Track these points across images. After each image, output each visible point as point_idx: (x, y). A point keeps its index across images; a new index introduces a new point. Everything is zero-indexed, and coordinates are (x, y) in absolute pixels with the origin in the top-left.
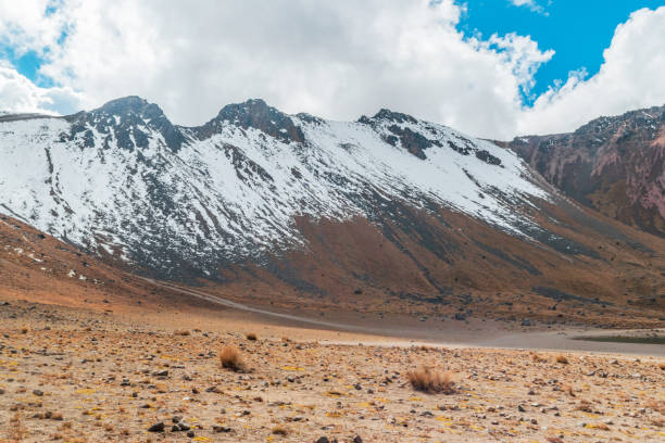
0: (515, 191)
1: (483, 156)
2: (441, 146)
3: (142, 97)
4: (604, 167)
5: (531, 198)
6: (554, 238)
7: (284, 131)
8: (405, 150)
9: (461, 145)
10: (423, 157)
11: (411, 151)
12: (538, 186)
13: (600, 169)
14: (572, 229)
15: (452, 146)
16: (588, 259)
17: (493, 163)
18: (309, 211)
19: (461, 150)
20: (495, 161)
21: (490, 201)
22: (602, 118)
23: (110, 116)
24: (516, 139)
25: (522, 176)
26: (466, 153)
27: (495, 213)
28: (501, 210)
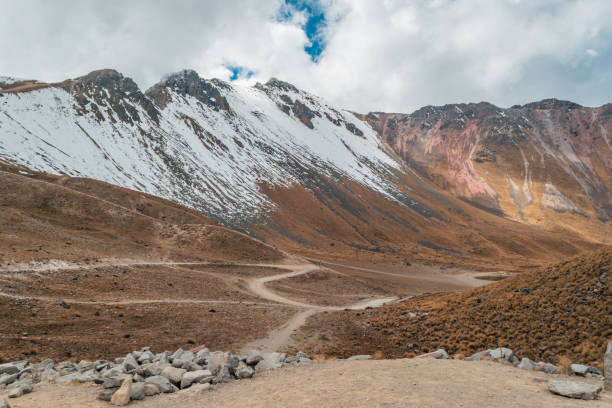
0: (379, 161)
1: (351, 128)
2: (320, 116)
3: (120, 72)
4: (433, 147)
5: (391, 168)
6: (413, 203)
7: (213, 100)
8: (298, 120)
9: (334, 117)
10: (311, 127)
11: (302, 121)
12: (391, 157)
13: (430, 148)
14: (421, 196)
15: (328, 117)
16: (437, 220)
17: (358, 134)
18: (264, 179)
19: (335, 122)
20: (360, 133)
21: (366, 170)
22: (429, 107)
23: (100, 89)
24: (370, 113)
25: (379, 148)
26: (339, 125)
27: (373, 180)
28: (375, 177)
